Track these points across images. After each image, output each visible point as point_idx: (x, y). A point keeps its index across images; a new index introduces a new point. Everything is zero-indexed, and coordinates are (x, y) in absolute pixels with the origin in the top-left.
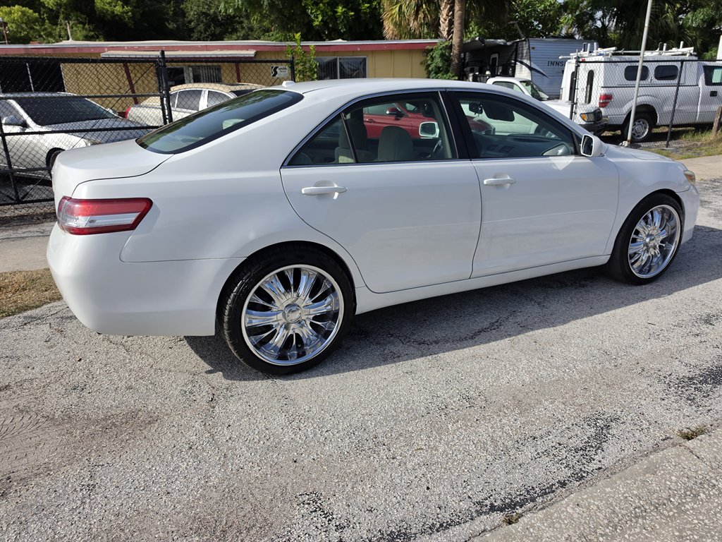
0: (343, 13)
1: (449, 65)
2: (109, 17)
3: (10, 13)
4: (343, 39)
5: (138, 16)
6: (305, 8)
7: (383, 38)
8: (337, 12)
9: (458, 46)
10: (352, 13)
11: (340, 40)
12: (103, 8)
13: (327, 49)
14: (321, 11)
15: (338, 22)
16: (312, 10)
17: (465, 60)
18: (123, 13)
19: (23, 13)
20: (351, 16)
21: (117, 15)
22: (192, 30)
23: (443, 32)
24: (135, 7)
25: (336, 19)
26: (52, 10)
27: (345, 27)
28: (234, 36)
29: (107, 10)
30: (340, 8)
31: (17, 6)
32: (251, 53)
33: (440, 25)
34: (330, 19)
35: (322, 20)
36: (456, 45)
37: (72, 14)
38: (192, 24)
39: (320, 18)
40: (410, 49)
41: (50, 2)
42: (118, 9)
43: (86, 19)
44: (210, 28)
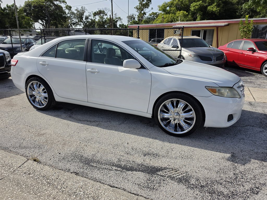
2: (210, 12)
3: (180, 13)
5: (222, 11)
18: (216, 10)
19: (183, 13)
21: (214, 11)
24: (221, 8)
29: (211, 10)
31: (182, 11)
37: (198, 12)
38: (242, 12)
41: (192, 9)
42: (214, 9)
43: (202, 13)
44: (250, 14)
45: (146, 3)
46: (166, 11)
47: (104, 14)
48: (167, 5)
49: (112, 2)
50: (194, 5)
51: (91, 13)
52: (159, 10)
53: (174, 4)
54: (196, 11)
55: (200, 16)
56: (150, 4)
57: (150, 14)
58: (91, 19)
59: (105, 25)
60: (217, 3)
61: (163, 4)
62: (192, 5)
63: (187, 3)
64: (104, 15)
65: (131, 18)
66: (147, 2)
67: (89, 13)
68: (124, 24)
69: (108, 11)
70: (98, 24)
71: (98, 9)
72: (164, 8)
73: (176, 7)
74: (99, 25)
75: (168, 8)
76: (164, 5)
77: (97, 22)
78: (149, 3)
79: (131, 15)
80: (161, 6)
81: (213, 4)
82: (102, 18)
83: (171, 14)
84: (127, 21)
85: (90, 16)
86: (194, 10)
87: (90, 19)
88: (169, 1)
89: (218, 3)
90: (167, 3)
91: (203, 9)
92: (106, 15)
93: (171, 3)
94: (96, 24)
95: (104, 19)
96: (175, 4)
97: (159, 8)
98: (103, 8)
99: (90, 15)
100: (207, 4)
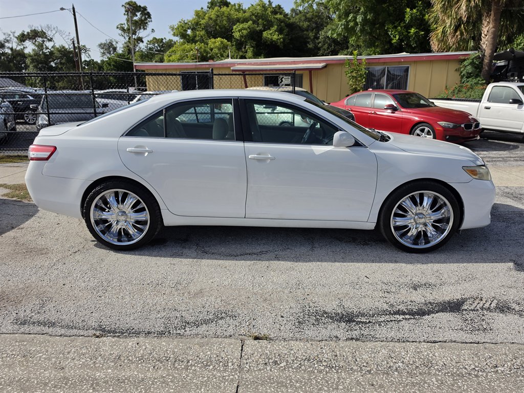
0: (415, 33)
1: (480, 71)
2: (269, 42)
3: (215, 42)
4: (406, 52)
5: (287, 41)
6: (387, 31)
7: (430, 51)
8: (410, 33)
9: (489, 56)
10: (423, 33)
11: (404, 53)
12: (267, 37)
13: (377, 61)
14: (399, 32)
15: (411, 40)
16: (392, 31)
17: (508, 67)
18: (278, 39)
19: (222, 42)
20: (422, 35)
21: (274, 41)
22: (319, 49)
23: (483, 45)
24: (286, 35)
25: (410, 37)
26: (238, 40)
27: (416, 44)
28: (345, 52)
29: (269, 38)
30: (413, 29)
31: (219, 38)
32: (320, 65)
33: (481, 40)
34: (405, 37)
35: (399, 39)
36: (488, 56)
37: (248, 42)
38: (320, 44)
39: (397, 37)
40: (448, 60)
41: (237, 35)
42: (275, 37)
43: (256, 44)
44: (331, 46)
45: (141, 20)
46: (187, 37)
47: (46, 38)
48: (187, 26)
49: (74, 15)
50: (239, 29)
51: (10, 35)
52: (174, 35)
53: (200, 24)
54: (245, 39)
55: (252, 48)
56: (149, 21)
57: (148, 41)
58: (12, 49)
59: (51, 62)
60: (278, 26)
61: (179, 24)
62: (236, 29)
63: (226, 24)
64: (45, 40)
65: (108, 47)
66: (141, 17)
67: (4, 34)
68: (93, 60)
69: (54, 32)
70: (33, 60)
71: (29, 26)
72: (182, 31)
73: (206, 31)
74: (37, 61)
75: (189, 32)
76: (181, 25)
77: (30, 56)
78: (146, 19)
79: (108, 41)
80: (175, 27)
81: (272, 27)
82: (41, 46)
83: (199, 43)
84: (100, 54)
85: (8, 41)
86: (241, 36)
87: (8, 48)
88: (191, 19)
89: (280, 27)
90: (186, 22)
91: (254, 36)
92: (50, 40)
93: (195, 22)
94: (28, 61)
95: (47, 48)
96: (203, 24)
97: (173, 30)
98: (43, 25)
99: (9, 39)
100: (261, 27)
